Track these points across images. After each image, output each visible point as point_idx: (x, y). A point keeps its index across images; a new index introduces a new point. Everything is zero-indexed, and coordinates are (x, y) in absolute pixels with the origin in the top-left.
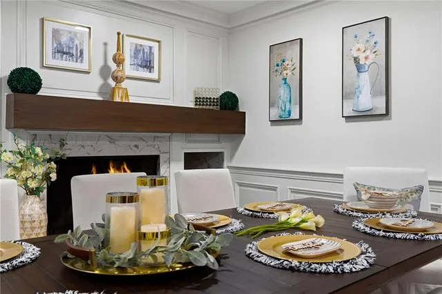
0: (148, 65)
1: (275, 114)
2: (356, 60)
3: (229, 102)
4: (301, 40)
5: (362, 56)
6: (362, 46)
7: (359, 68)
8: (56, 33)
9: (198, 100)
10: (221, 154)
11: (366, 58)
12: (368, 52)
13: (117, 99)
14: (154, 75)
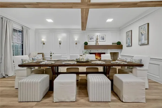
0: (103, 39)
1: (127, 45)
2: (141, 33)
3: (119, 43)
4: (132, 30)
5: (143, 32)
6: (142, 30)
7: (142, 35)
8: (90, 37)
9: (113, 43)
10: (118, 52)
11: (144, 32)
12: (144, 31)
13: (97, 45)
14: (105, 40)
